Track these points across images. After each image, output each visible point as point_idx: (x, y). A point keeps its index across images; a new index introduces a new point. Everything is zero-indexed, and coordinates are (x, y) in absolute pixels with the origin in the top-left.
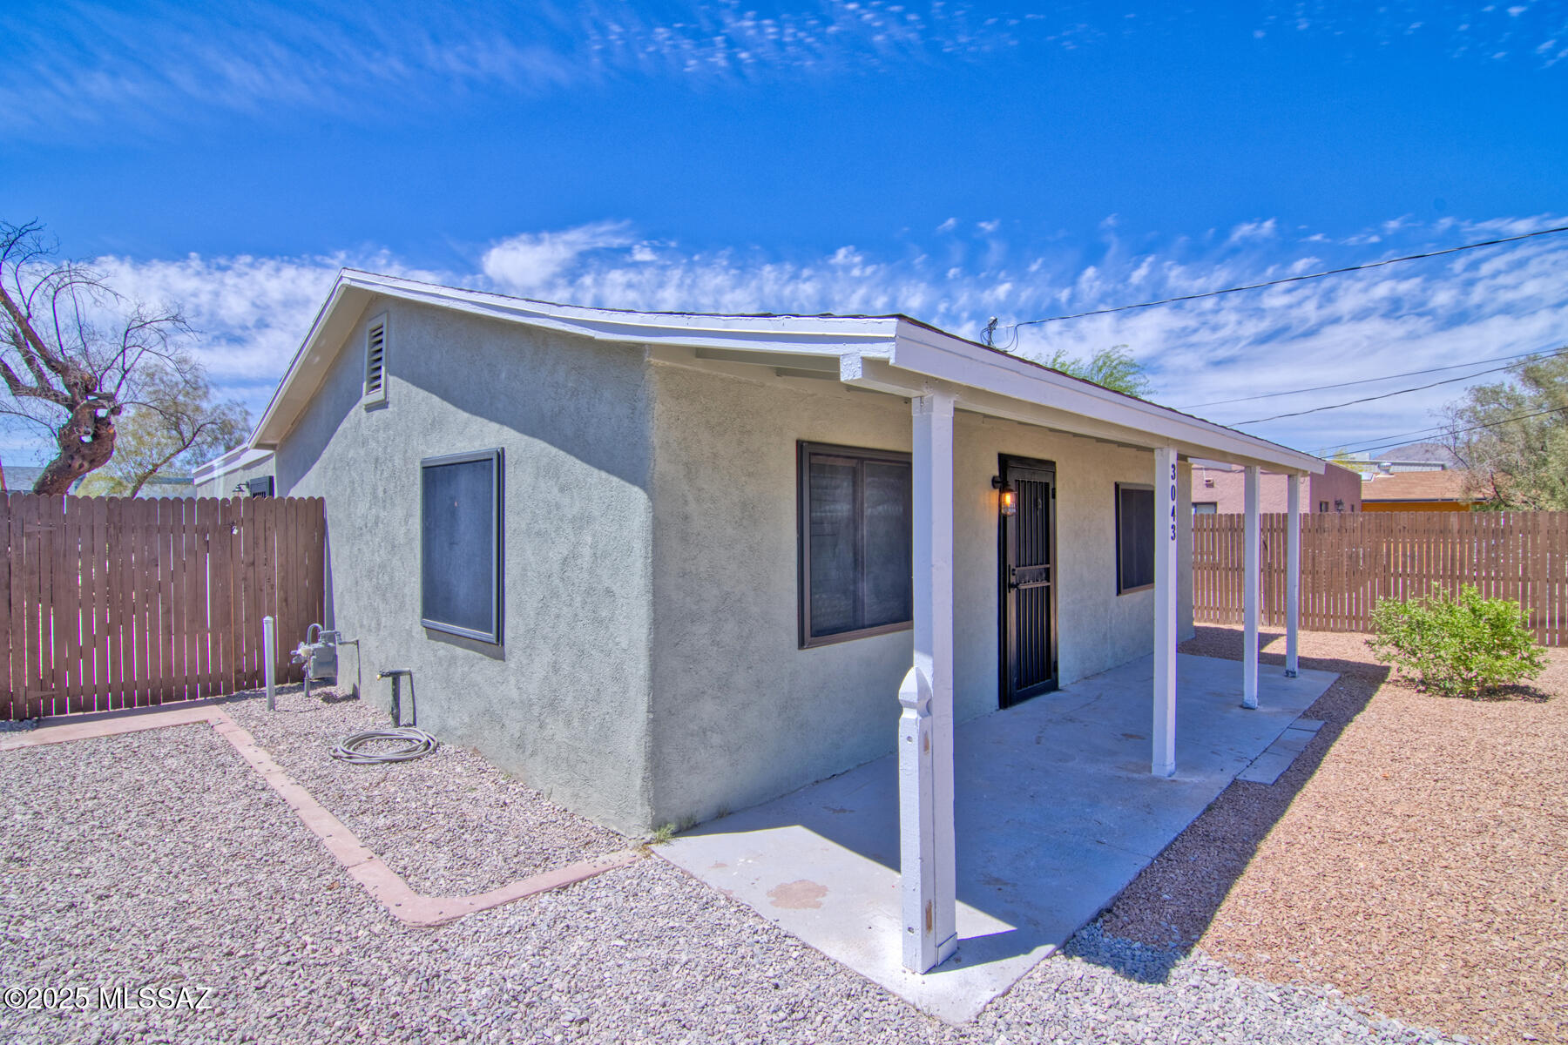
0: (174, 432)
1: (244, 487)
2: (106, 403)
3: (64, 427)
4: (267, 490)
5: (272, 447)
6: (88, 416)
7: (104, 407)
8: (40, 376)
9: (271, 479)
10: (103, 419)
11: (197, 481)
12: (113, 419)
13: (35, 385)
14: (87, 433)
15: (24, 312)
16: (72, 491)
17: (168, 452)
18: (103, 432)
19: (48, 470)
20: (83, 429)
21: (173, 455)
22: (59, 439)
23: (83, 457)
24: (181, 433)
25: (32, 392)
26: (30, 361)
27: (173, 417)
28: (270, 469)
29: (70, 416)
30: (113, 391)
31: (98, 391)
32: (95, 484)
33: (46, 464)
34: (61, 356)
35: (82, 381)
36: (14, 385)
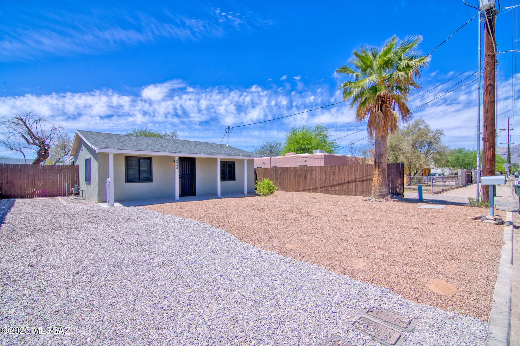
0: (64, 151)
1: (70, 163)
3: (39, 151)
4: (73, 164)
5: (73, 156)
6: (43, 149)
7: (47, 147)
8: (34, 141)
10: (47, 149)
11: (65, 162)
12: (49, 149)
13: (32, 142)
15: (30, 129)
17: (62, 156)
18: (47, 152)
19: (35, 160)
20: (42, 151)
22: (37, 154)
23: (42, 157)
25: (32, 144)
26: (32, 138)
27: (63, 148)
28: (73, 160)
29: (40, 148)
30: (49, 143)
31: (45, 144)
34: (38, 137)
35: (42, 142)
36: (28, 142)
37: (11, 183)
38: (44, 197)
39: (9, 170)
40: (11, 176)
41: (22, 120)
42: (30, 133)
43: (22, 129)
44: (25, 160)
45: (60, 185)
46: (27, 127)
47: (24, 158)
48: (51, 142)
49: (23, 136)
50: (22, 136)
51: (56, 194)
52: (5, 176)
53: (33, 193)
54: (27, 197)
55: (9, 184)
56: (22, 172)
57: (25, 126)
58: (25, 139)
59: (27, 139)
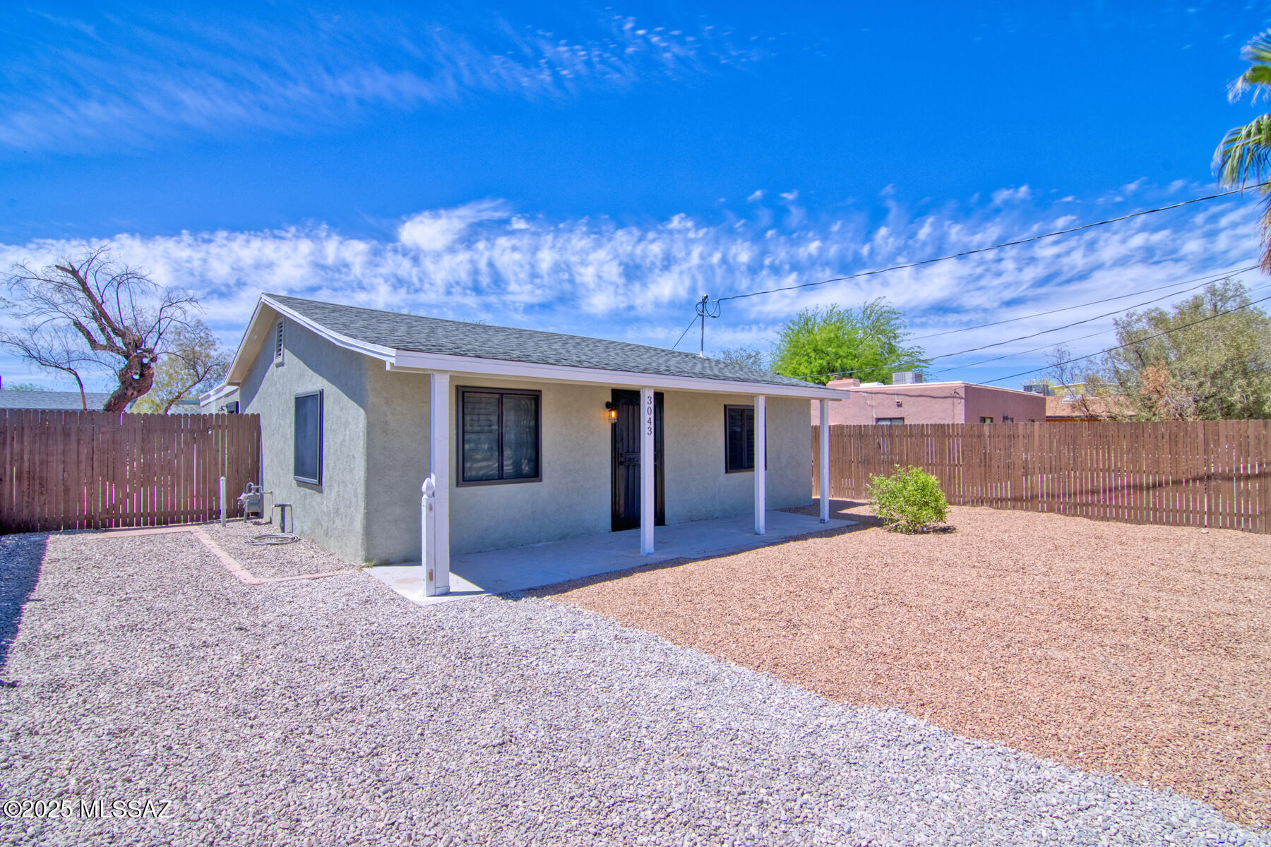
0: (192, 371)
1: (224, 408)
2: (148, 355)
3: (123, 369)
4: (235, 410)
5: (238, 384)
6: (137, 363)
7: (146, 357)
8: (109, 338)
9: (237, 403)
10: (146, 364)
11: (202, 404)
12: (153, 365)
13: (105, 343)
14: (136, 374)
15: (100, 301)
16: (128, 410)
17: (188, 385)
18: (146, 372)
19: (113, 396)
20: (134, 371)
21: (191, 386)
22: (119, 378)
23: (134, 389)
24: (197, 372)
25: (105, 348)
26: (103, 330)
27: (192, 361)
28: (236, 397)
29: (126, 362)
30: (153, 347)
31: (143, 347)
32: (142, 406)
33: (112, 392)
34: (122, 328)
35: (134, 340)
36: (93, 343)
37: (31, 478)
38: (145, 524)
39: (27, 432)
40: (31, 452)
41: (75, 273)
42: (100, 314)
43: (76, 302)
44: (84, 397)
45: (198, 483)
46: (90, 296)
47: (79, 391)
48: (160, 342)
49: (78, 325)
50: (75, 324)
51: (186, 513)
52: (12, 454)
53: (108, 512)
54: (89, 526)
55: (26, 483)
56: (73, 438)
57: (84, 291)
58: (83, 332)
59: (88, 334)
